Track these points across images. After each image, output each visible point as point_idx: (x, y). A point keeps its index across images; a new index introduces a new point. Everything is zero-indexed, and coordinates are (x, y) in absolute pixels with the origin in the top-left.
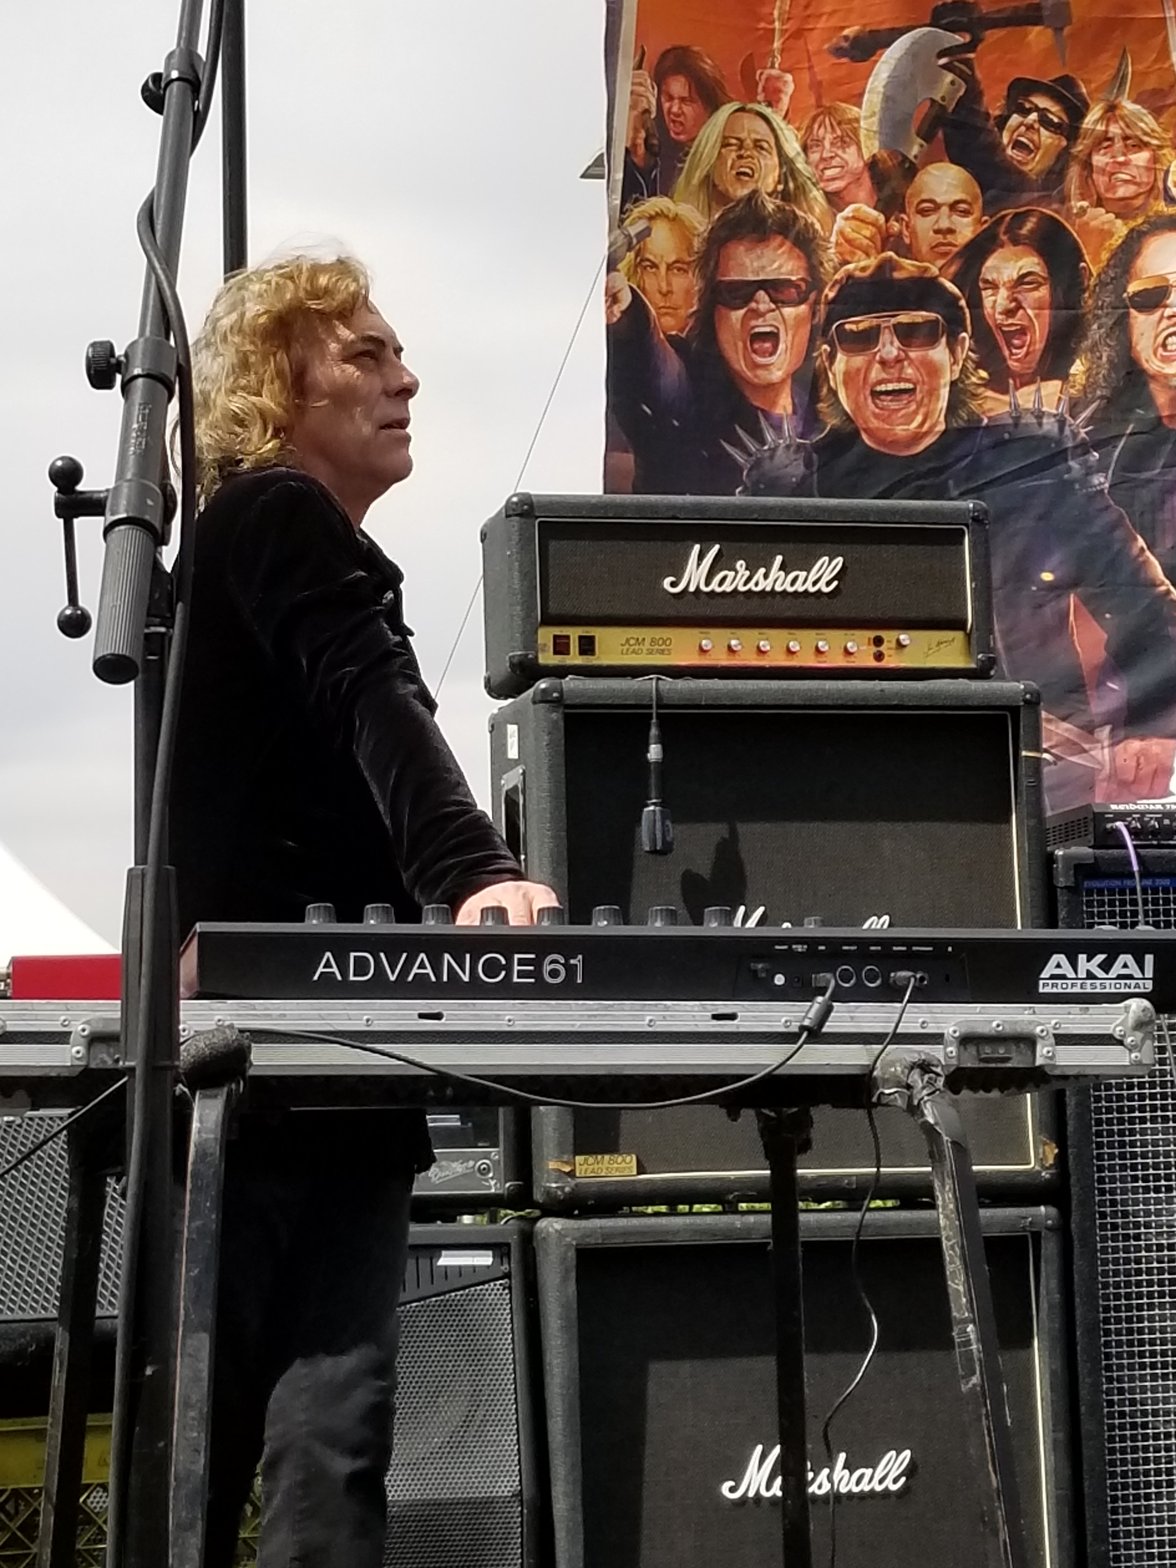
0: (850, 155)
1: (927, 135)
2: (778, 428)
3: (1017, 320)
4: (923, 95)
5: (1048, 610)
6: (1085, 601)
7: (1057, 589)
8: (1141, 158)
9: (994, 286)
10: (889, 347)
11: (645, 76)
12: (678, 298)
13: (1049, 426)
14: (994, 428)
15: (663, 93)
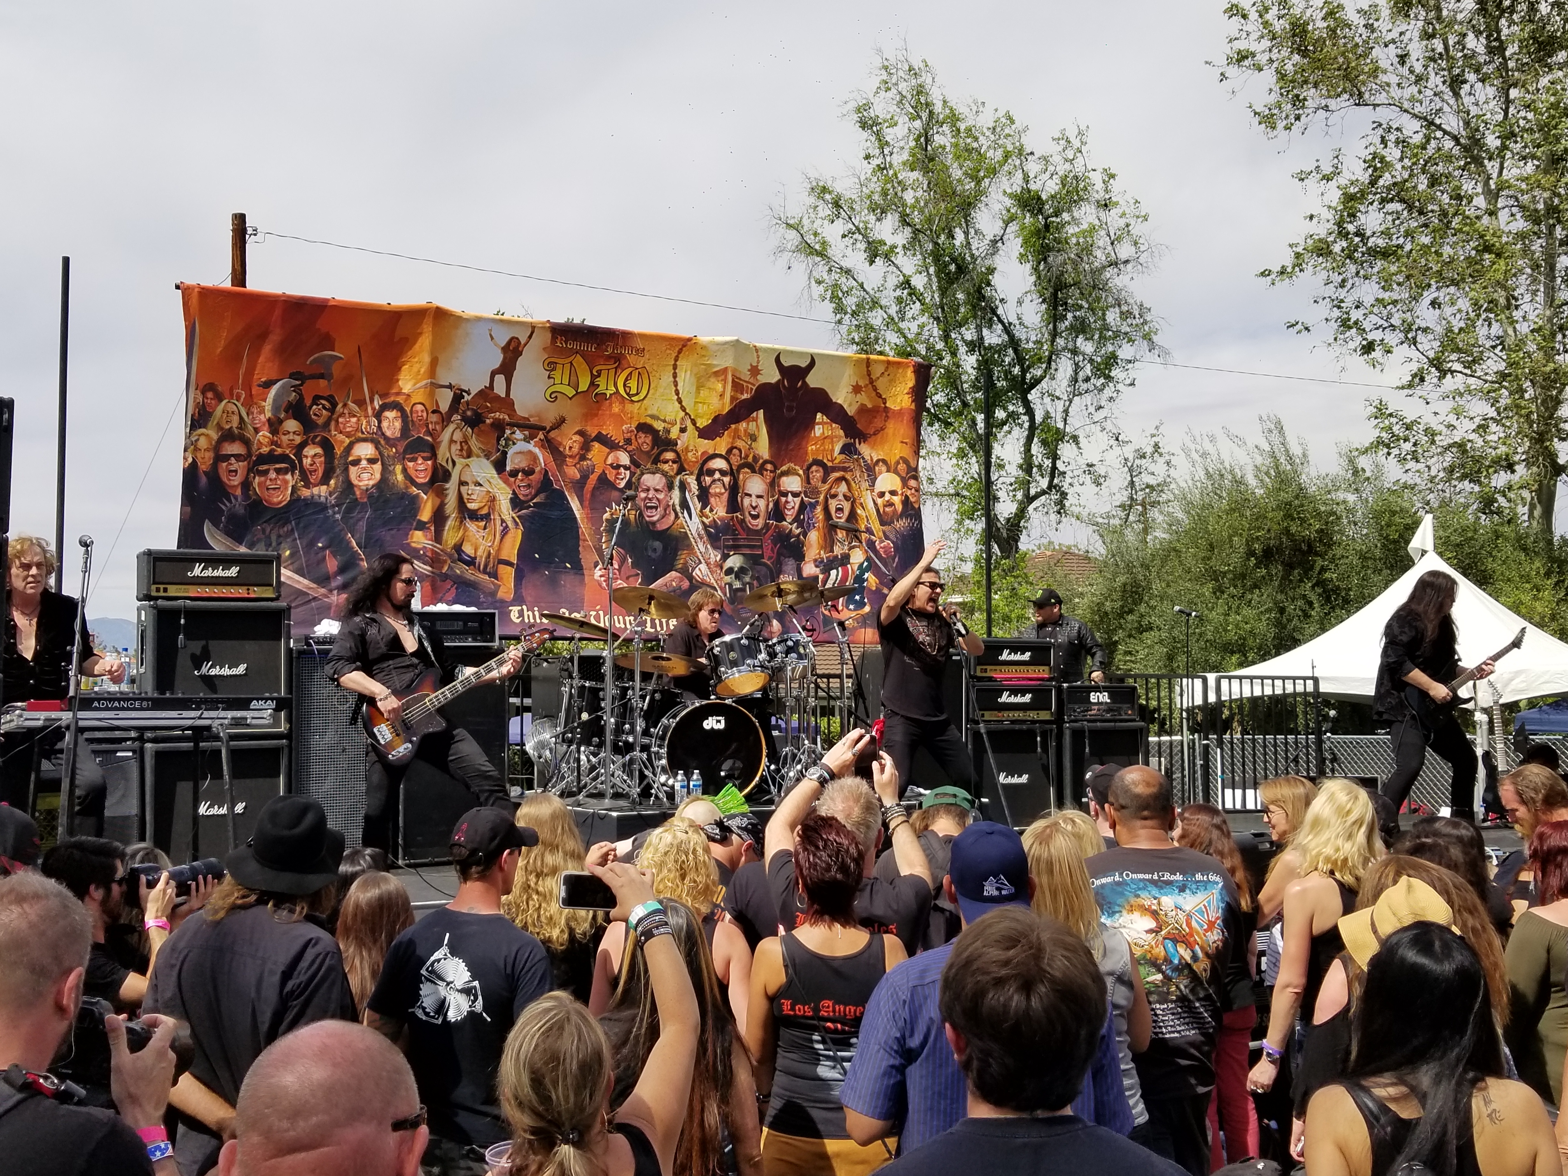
0: (262, 417)
1: (286, 411)
2: (236, 498)
3: (314, 467)
4: (286, 399)
5: (320, 555)
6: (331, 552)
7: (323, 549)
8: (354, 420)
9: (306, 457)
10: (273, 475)
11: (198, 392)
12: (206, 459)
13: (323, 499)
14: (305, 499)
15: (204, 397)
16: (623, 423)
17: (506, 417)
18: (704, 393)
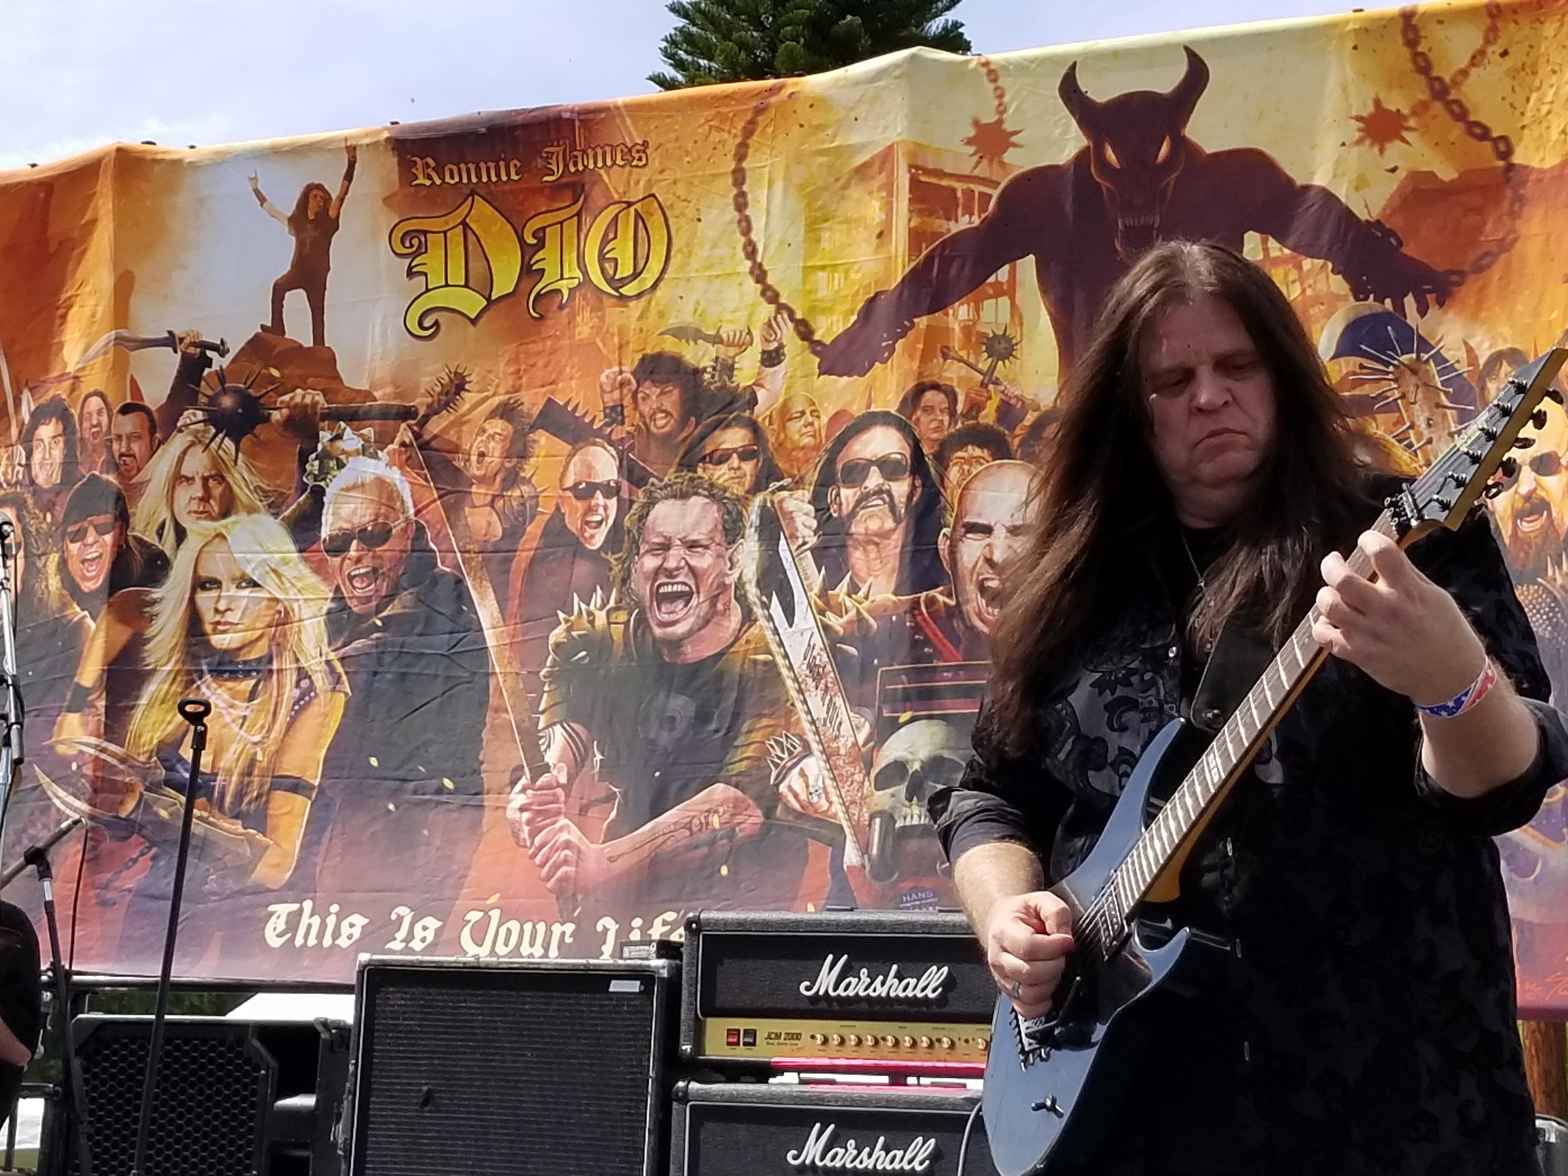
16: (602, 362)
17: (320, 398)
18: (831, 237)
